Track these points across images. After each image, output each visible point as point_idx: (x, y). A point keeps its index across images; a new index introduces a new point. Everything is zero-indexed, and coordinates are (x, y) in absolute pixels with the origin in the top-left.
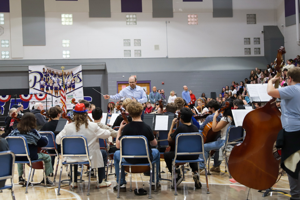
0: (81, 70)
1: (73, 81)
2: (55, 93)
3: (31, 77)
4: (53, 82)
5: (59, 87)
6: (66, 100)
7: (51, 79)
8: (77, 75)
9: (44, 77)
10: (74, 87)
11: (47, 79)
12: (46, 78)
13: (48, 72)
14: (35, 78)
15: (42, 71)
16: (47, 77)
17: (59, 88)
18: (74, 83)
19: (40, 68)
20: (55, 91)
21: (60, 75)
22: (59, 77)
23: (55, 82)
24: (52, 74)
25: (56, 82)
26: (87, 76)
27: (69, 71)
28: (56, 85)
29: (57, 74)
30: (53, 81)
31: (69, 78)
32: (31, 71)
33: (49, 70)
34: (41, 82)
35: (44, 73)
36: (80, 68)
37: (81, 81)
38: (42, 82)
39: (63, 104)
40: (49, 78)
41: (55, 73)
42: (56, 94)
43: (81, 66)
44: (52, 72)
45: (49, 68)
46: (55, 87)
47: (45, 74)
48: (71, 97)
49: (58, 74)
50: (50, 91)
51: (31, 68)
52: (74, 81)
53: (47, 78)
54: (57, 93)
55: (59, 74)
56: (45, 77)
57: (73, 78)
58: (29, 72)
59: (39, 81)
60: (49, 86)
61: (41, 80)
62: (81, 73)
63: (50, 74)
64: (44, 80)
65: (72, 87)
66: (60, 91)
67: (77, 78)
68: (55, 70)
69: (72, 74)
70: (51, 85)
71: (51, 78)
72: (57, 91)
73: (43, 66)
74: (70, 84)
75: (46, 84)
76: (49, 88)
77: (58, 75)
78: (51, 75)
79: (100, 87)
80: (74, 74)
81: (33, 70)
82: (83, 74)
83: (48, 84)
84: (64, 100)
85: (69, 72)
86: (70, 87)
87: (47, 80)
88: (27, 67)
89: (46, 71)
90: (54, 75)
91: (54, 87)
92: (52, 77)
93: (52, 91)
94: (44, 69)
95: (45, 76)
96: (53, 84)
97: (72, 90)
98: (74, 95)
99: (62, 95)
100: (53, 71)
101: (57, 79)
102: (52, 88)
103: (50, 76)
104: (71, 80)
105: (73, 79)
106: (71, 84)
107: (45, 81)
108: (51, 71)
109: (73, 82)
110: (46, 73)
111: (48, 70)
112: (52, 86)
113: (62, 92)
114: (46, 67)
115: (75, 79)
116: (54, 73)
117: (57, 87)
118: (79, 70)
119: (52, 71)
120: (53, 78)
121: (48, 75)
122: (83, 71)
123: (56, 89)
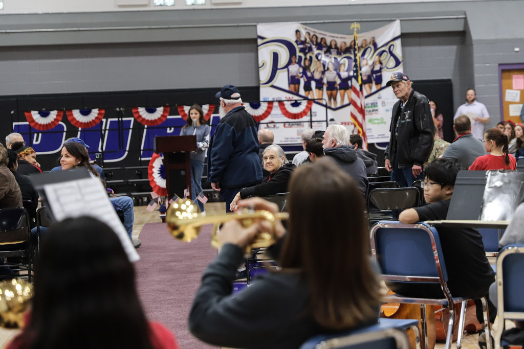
0: (398, 33)
1: (378, 63)
2: (330, 99)
3: (265, 54)
4: (322, 69)
5: (338, 81)
6: (364, 118)
7: (319, 60)
8: (386, 48)
9: (298, 54)
10: (379, 80)
11: (306, 59)
12: (303, 57)
13: (308, 40)
14: (276, 56)
15: (292, 39)
16: (305, 54)
17: (340, 85)
18: (381, 69)
19: (287, 31)
20: (329, 92)
21: (341, 47)
22: (339, 53)
23: (328, 69)
24: (319, 47)
25: (331, 67)
26: (416, 50)
27: (367, 36)
28: (330, 76)
29: (333, 47)
30: (324, 66)
31: (366, 56)
32: (262, 38)
33: (312, 34)
34: (291, 68)
35: (298, 45)
36: (395, 29)
37: (398, 63)
38: (295, 69)
39: (358, 127)
40: (311, 58)
41: (328, 44)
42: (332, 100)
43: (398, 22)
44: (319, 41)
45: (312, 30)
46: (328, 83)
47: (301, 46)
48: (371, 109)
49: (336, 45)
50: (315, 94)
51: (265, 30)
52: (381, 63)
53: (308, 56)
54: (335, 99)
55: (339, 46)
56: (302, 55)
57: (377, 57)
58: (260, 41)
59: (286, 66)
60: (312, 78)
61: (290, 62)
62: (398, 43)
63: (316, 45)
64: (299, 63)
65: (374, 82)
66: (342, 91)
67: (389, 55)
68: (328, 34)
69: (375, 45)
70: (317, 76)
71: (317, 57)
72: (334, 92)
73: (295, 26)
74: (369, 73)
75: (304, 73)
76: (313, 84)
77: (336, 48)
78: (318, 49)
79: (449, 80)
80: (379, 46)
81: (269, 35)
82: (403, 45)
83: (309, 74)
84: (359, 117)
85: (365, 40)
86: (368, 81)
87: (307, 63)
88: (254, 27)
89: (303, 39)
90: (325, 49)
91: (325, 81)
92: (319, 54)
93: (321, 92)
94: (297, 31)
95: (302, 50)
96: (323, 73)
97: (374, 88)
98: (379, 102)
99: (355, 105)
100: (322, 39)
101: (333, 60)
102: (320, 85)
103: (316, 51)
104: (370, 63)
105: (376, 58)
106: (373, 72)
107: (300, 66)
108: (317, 38)
109: (377, 68)
110: (303, 43)
111: (309, 34)
112: (321, 79)
113: (353, 96)
114: (305, 26)
116: (325, 43)
117: (334, 83)
118: (394, 34)
119: (320, 37)
120: (324, 58)
121: (310, 49)
122: (404, 36)
123: (331, 86)
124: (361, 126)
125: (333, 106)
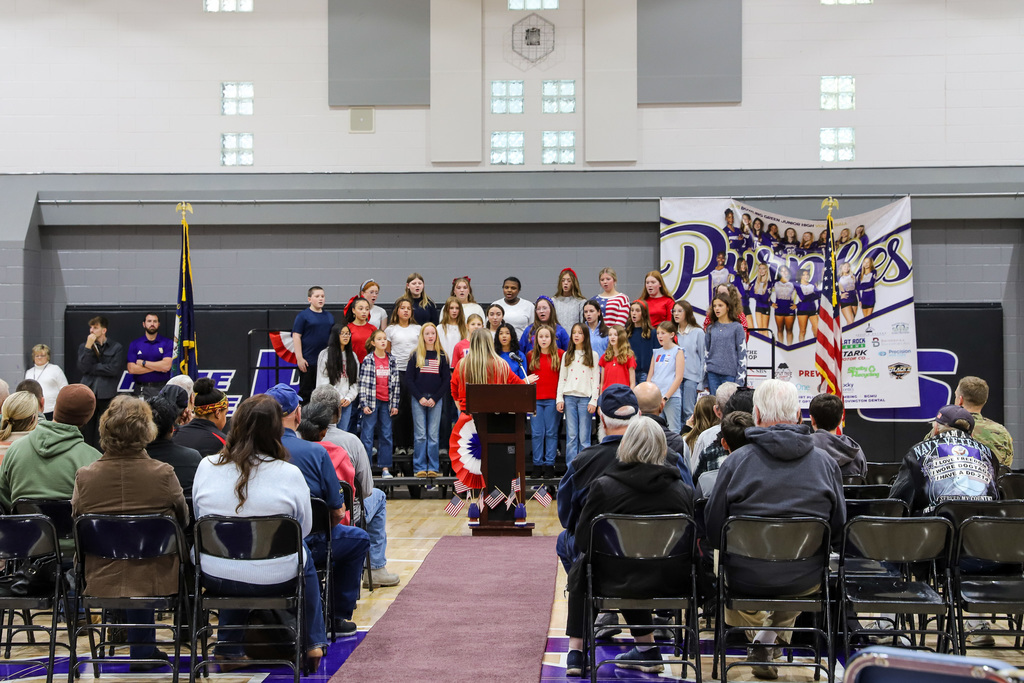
0: (907, 220)
1: (867, 271)
3: (671, 250)
4: (769, 278)
5: (797, 300)
6: (840, 366)
7: (764, 263)
8: (884, 245)
9: (729, 250)
10: (869, 300)
11: (741, 259)
12: (737, 256)
13: (747, 227)
14: (689, 254)
15: (719, 224)
16: (741, 252)
17: (798, 305)
18: (873, 281)
19: (712, 212)
20: (779, 318)
21: (804, 242)
22: (800, 252)
23: (779, 278)
24: (766, 239)
25: (785, 275)
26: (938, 251)
27: (851, 224)
28: (783, 290)
29: (790, 240)
30: (773, 273)
31: (847, 259)
32: (668, 222)
33: (753, 217)
35: (729, 235)
36: (901, 212)
37: (904, 271)
38: (721, 275)
39: (828, 381)
40: (750, 257)
41: (782, 235)
43: (907, 200)
44: (765, 229)
45: (754, 210)
47: (734, 238)
48: (854, 351)
49: (795, 237)
50: (755, 320)
51: (673, 209)
52: (874, 272)
53: (745, 255)
54: (790, 330)
55: (800, 238)
56: (734, 252)
57: (867, 260)
58: (663, 228)
59: (707, 272)
60: (751, 293)
61: (713, 265)
62: (906, 237)
63: (759, 237)
64: (729, 266)
65: (860, 303)
66: (803, 317)
67: (889, 257)
68: (782, 218)
69: (864, 239)
70: (760, 289)
71: (760, 257)
72: (789, 318)
73: (726, 203)
74: (852, 287)
75: (738, 283)
76: (753, 303)
77: (795, 242)
78: (763, 244)
79: (998, 305)
80: (871, 241)
81: (680, 220)
82: (914, 241)
83: (746, 286)
84: (832, 364)
85: (847, 230)
86: (850, 301)
87: (743, 267)
88: (655, 204)
89: (737, 225)
90: (775, 244)
91: (773, 298)
92: (765, 252)
93: (765, 316)
94: (728, 212)
95: (735, 245)
96: (771, 284)
97: (860, 314)
98: (869, 339)
99: (824, 342)
100: (771, 226)
101: (788, 263)
102: (763, 304)
103: (759, 248)
104: (855, 269)
105: (865, 262)
106: (859, 285)
107: (731, 271)
108: (762, 223)
109: (866, 278)
110: (739, 231)
111: (748, 216)
112: (768, 295)
113: (822, 326)
114: (742, 204)
115: (876, 263)
116: (776, 233)
117: (790, 302)
118: (899, 220)
119: (767, 222)
120: (773, 259)
121: (750, 243)
122: (915, 225)
123: (784, 307)
124: (834, 380)
125: (785, 343)
